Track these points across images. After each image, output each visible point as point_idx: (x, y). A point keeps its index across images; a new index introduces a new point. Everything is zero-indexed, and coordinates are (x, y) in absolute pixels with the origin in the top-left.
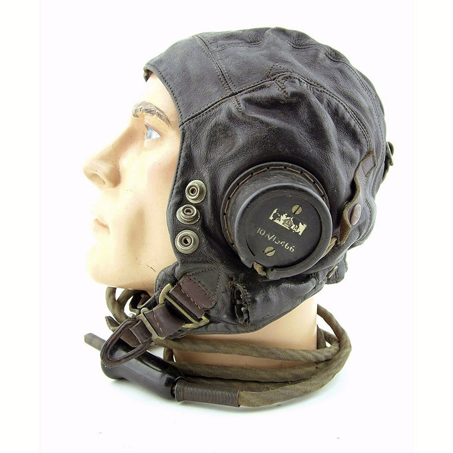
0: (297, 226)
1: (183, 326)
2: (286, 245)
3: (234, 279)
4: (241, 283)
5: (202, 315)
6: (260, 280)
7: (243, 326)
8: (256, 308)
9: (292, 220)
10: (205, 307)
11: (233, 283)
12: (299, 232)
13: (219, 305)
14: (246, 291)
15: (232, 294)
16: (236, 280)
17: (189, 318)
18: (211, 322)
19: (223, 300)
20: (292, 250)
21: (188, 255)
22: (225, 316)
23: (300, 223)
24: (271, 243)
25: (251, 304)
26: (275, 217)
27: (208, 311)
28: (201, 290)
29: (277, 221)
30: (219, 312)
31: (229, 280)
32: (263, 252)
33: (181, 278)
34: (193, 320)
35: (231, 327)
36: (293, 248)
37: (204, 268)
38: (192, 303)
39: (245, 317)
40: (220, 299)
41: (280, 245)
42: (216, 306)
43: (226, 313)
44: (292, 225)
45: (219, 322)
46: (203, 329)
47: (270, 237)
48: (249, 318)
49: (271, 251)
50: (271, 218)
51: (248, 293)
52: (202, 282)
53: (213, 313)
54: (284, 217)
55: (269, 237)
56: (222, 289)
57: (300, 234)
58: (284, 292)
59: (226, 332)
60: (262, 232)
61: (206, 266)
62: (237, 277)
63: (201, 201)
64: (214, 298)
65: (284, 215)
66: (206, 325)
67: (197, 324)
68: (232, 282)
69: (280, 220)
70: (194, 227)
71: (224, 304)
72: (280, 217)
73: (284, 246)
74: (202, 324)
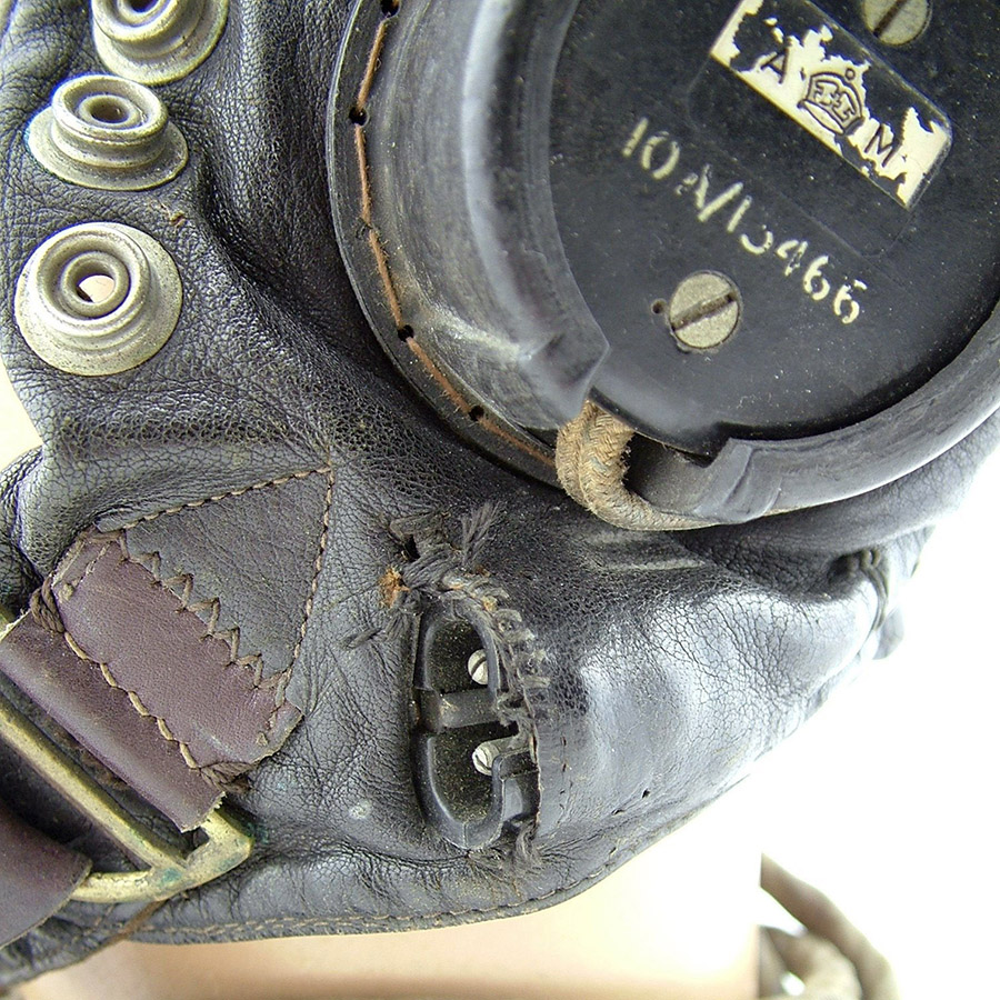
0: (888, 135)
1: (80, 893)
2: (813, 271)
3: (425, 547)
4: (480, 572)
5: (203, 809)
6: (593, 565)
7: (484, 870)
8: (582, 739)
9: (858, 82)
10: (228, 750)
11: (422, 577)
12: (901, 178)
13: (323, 732)
14: (518, 616)
15: (411, 655)
16: (439, 555)
17: (120, 830)
18: (263, 857)
19: (347, 698)
20: (846, 308)
21: (108, 387)
22: (361, 811)
23: (912, 114)
24: (712, 249)
25: (551, 709)
26: (754, 40)
27: (243, 779)
28: (197, 634)
29: (759, 78)
30: (318, 783)
31: (394, 558)
32: (658, 309)
33: (62, 554)
34: (144, 849)
35: (400, 877)
36: (855, 293)
37: (221, 473)
38: (138, 732)
39: (511, 802)
40: (328, 691)
41: (771, 262)
42: (302, 747)
43: (371, 790)
44: (858, 122)
45: (316, 855)
46: (215, 902)
47: (710, 198)
48: (530, 813)
49: (712, 310)
50: (725, 49)
51: (530, 635)
52: (203, 577)
53: (278, 793)
54: (808, 53)
55: (701, 194)
56: (343, 621)
57: (906, 193)
58: (737, 643)
59: (367, 916)
60: (659, 157)
61: (234, 457)
62: (449, 536)
63: (191, 65)
64: (290, 690)
65: (812, 38)
66: (236, 876)
67: (172, 874)
68: (411, 570)
69: (781, 73)
70: (149, 204)
71: (354, 727)
72: (783, 51)
73: (799, 274)
74: (204, 866)
